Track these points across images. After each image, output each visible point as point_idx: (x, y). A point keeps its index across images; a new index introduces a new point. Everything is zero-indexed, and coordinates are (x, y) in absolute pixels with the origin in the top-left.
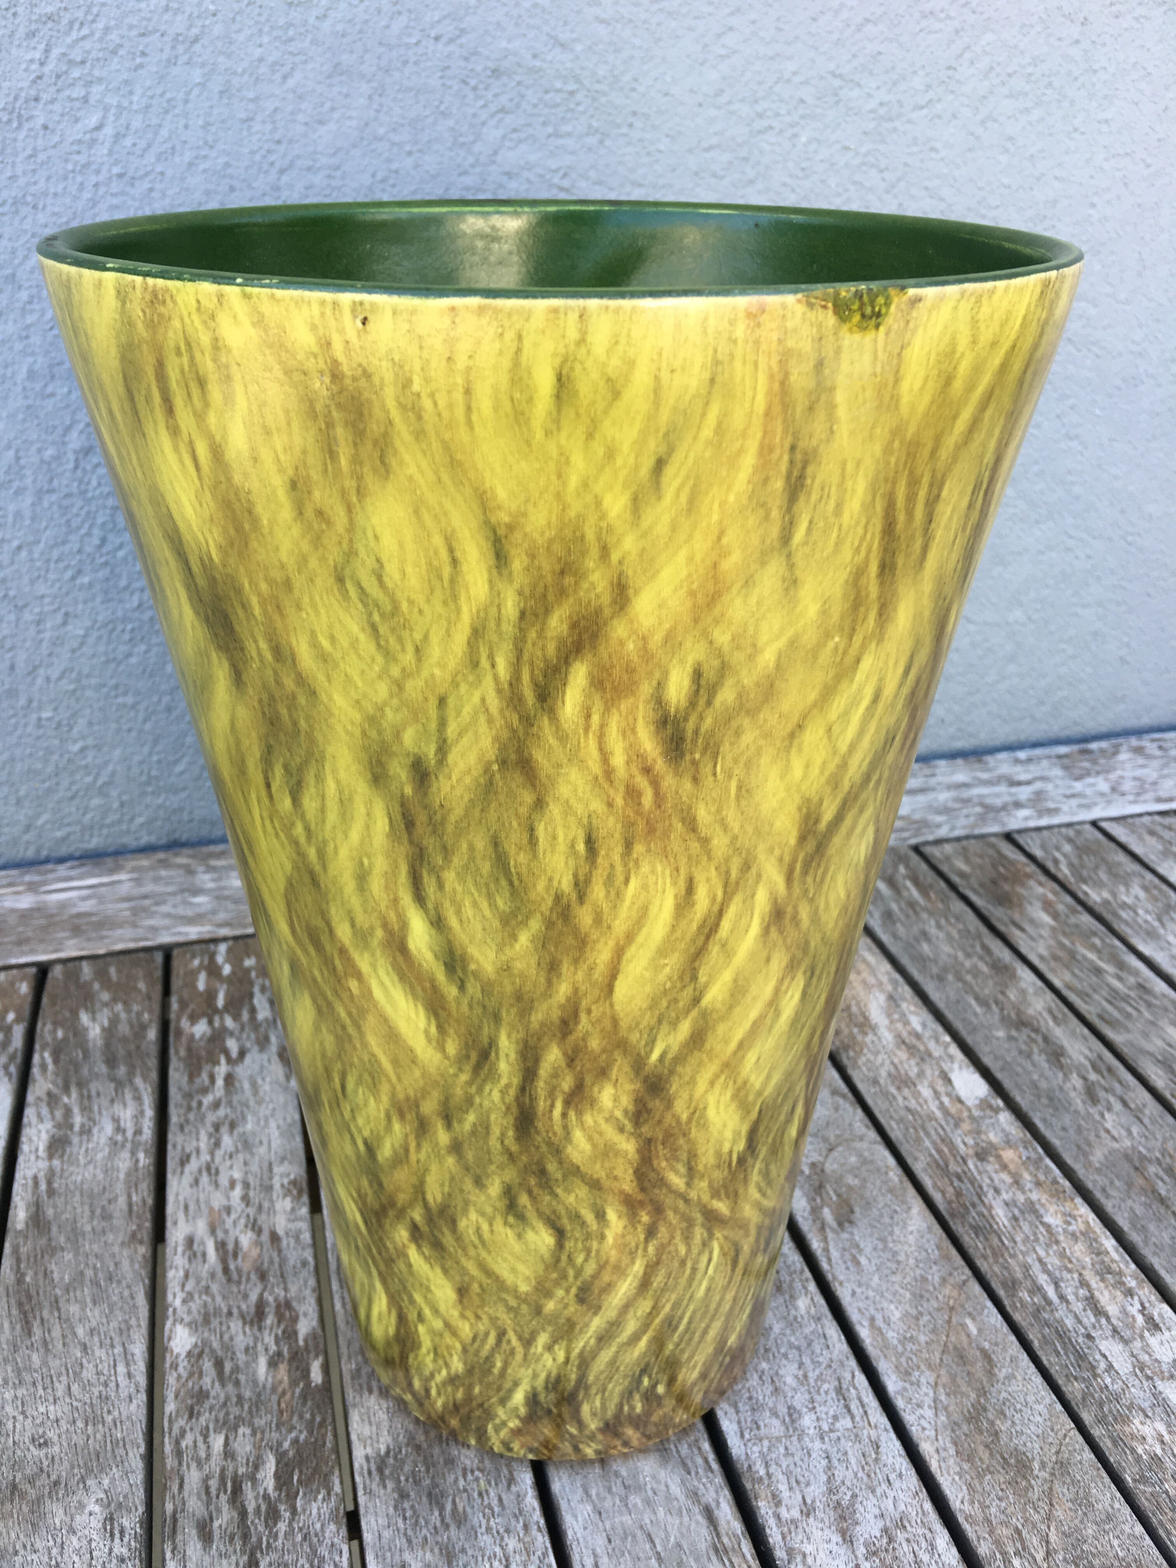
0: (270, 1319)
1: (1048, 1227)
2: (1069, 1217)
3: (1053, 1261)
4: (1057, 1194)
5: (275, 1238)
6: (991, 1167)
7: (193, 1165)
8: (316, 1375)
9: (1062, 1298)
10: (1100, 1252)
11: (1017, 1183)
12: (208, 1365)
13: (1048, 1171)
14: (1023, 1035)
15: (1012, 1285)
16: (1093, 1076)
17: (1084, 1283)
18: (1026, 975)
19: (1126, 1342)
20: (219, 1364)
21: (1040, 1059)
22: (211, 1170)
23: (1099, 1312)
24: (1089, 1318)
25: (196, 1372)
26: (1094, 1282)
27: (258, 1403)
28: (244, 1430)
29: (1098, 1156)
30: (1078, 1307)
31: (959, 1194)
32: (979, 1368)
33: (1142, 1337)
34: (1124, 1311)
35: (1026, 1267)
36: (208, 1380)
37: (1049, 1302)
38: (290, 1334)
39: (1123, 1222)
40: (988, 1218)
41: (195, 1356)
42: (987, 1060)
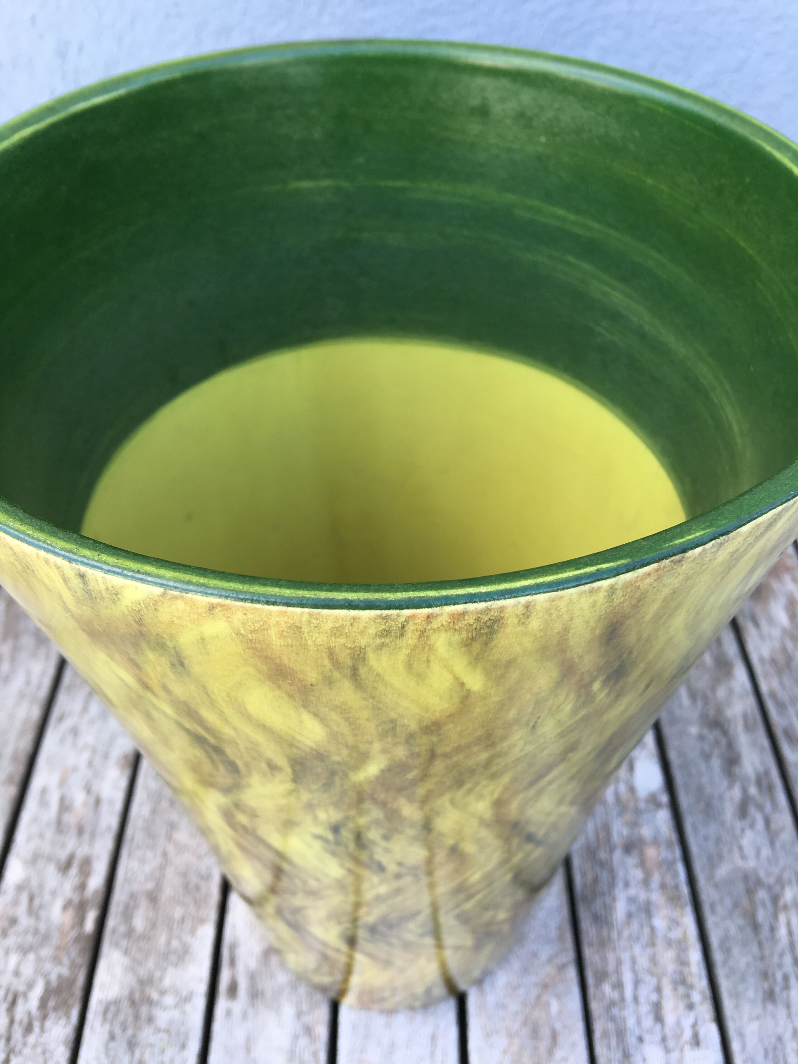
0: (74, 871)
1: (653, 929)
2: (674, 923)
3: (643, 962)
4: (674, 900)
5: (98, 802)
6: (631, 861)
7: (68, 724)
8: (90, 925)
9: (636, 999)
10: (683, 962)
11: (646, 882)
12: (24, 898)
13: (676, 875)
14: (711, 736)
15: (602, 976)
16: (753, 791)
17: (658, 989)
18: (740, 673)
19: (667, 1051)
20: (31, 899)
21: (716, 763)
22: (75, 732)
23: (659, 1018)
24: (648, 1022)
25: (16, 903)
26: (667, 990)
27: (46, 938)
28: (31, 957)
29: (722, 871)
30: (644, 1008)
31: (596, 880)
32: (544, 1045)
33: (682, 1050)
34: (678, 1023)
35: (619, 963)
36: (21, 911)
37: (623, 999)
38: (82, 887)
39: (714, 939)
40: (609, 909)
41: (20, 888)
42: (673, 756)
